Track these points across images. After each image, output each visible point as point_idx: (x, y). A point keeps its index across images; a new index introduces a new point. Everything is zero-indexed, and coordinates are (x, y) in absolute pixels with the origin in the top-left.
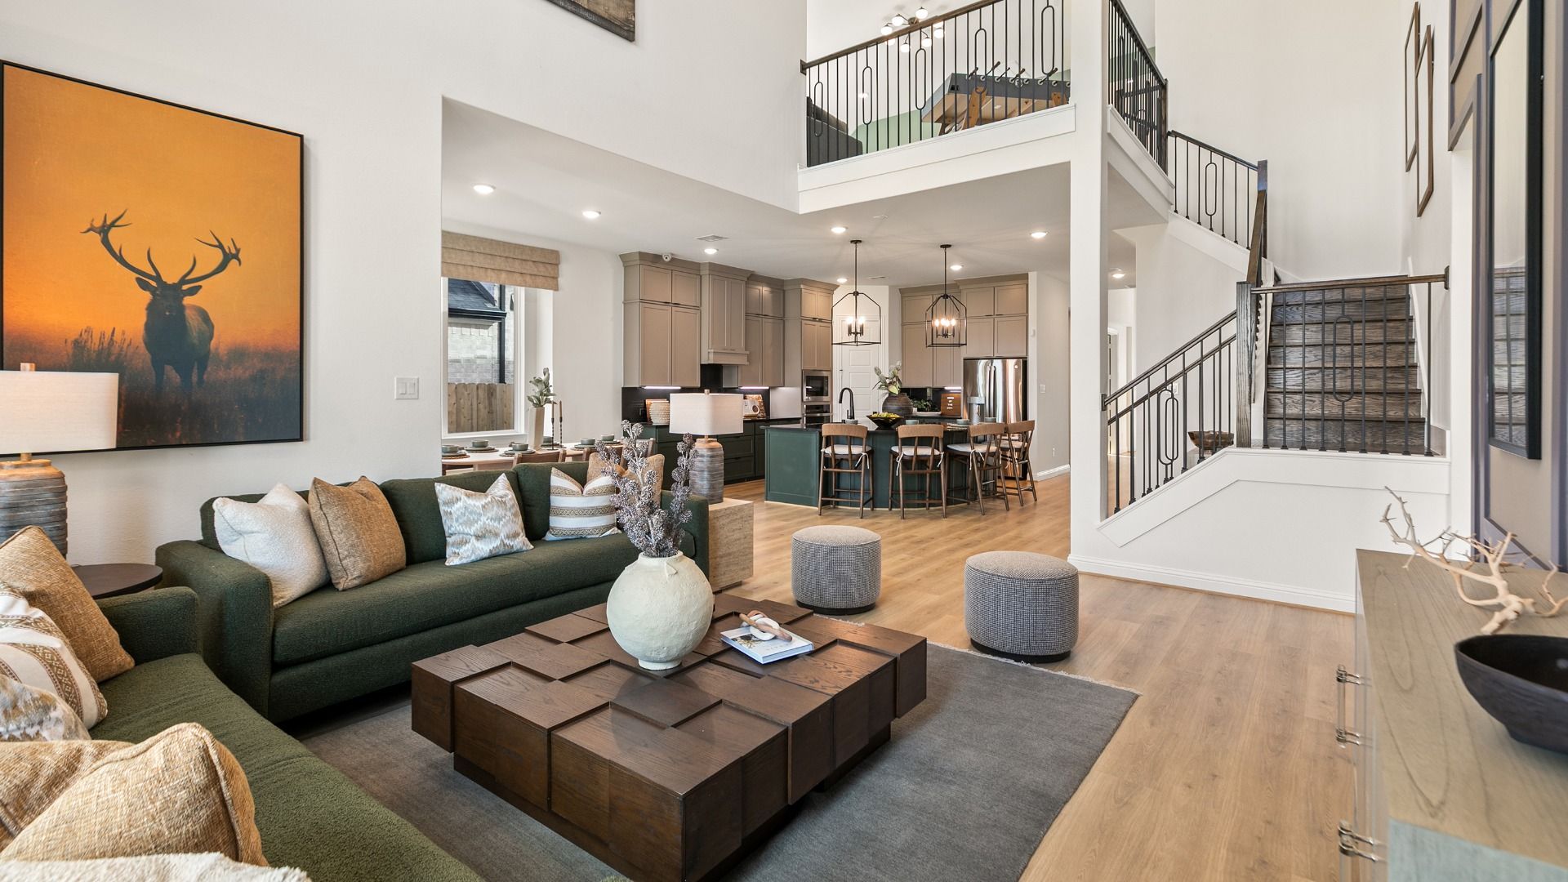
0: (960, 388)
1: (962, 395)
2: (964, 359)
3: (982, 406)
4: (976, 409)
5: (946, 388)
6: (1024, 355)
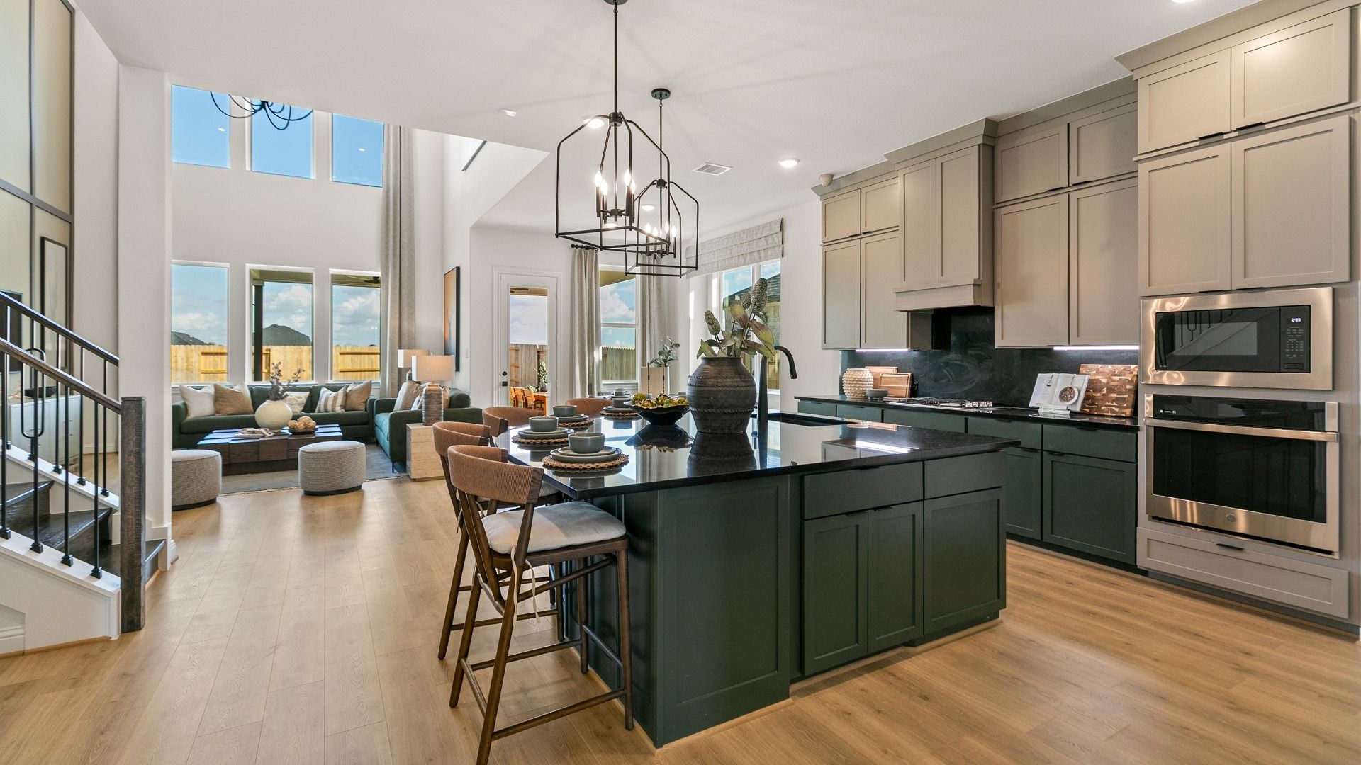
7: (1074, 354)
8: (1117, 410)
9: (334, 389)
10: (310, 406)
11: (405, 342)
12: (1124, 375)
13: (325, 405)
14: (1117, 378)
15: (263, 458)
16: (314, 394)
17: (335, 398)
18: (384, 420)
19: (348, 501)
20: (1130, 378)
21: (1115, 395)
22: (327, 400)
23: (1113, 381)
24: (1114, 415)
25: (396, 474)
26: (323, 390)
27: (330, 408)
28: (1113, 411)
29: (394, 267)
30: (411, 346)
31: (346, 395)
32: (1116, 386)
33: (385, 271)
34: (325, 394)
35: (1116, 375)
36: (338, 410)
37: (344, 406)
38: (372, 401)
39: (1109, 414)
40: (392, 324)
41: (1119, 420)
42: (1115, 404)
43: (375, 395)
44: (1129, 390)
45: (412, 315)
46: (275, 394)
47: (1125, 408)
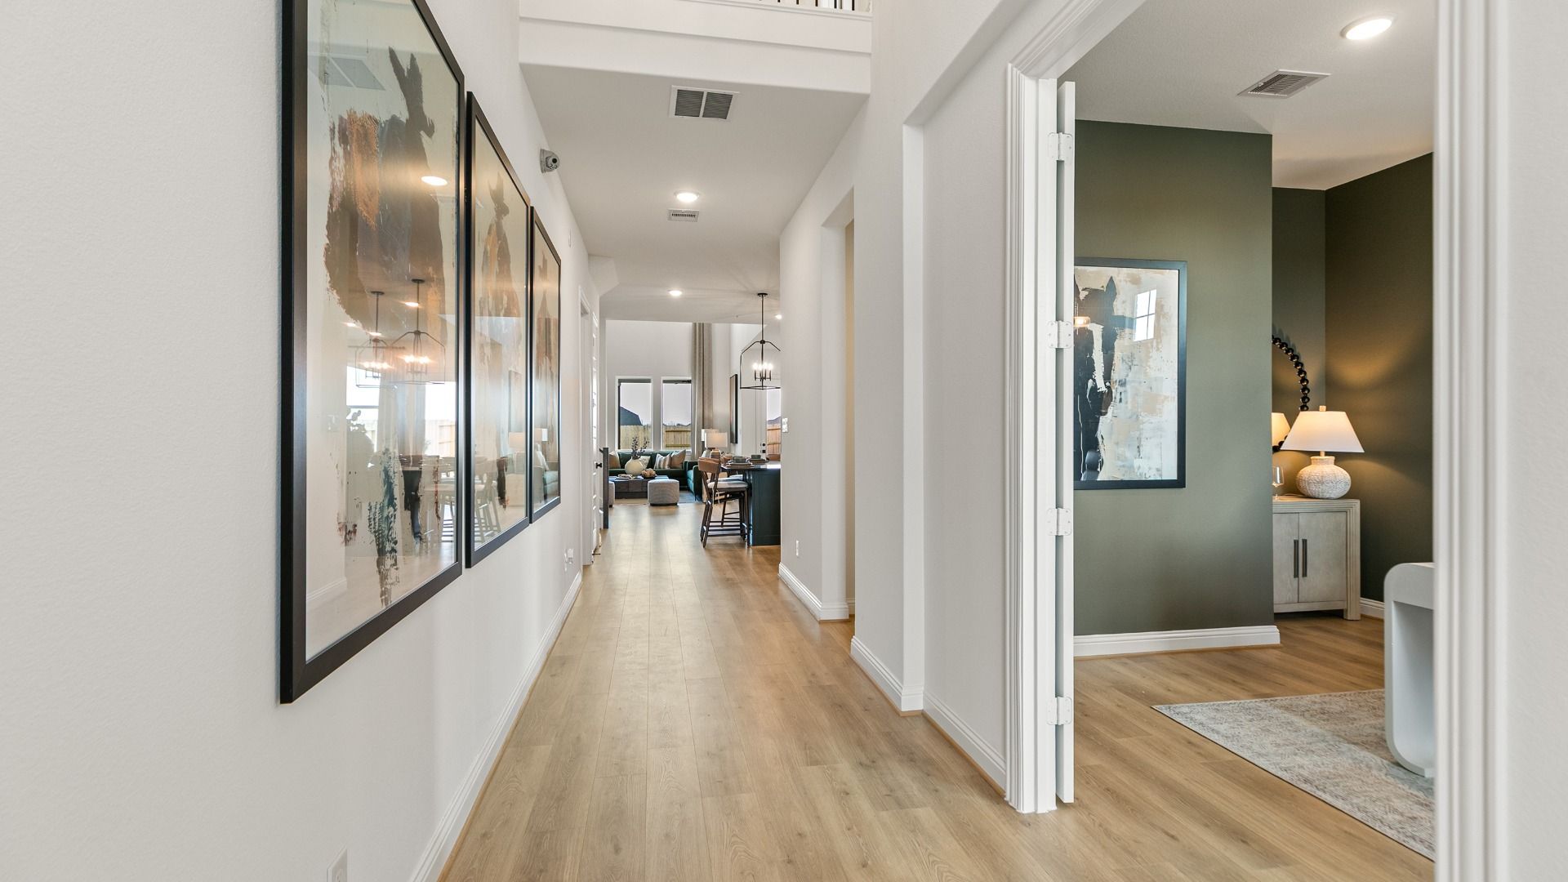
9: (664, 455)
10: (651, 464)
11: (706, 424)
13: (659, 465)
15: (631, 490)
16: (653, 457)
17: (665, 460)
18: (691, 474)
19: (672, 509)
22: (660, 462)
25: (697, 501)
26: (658, 455)
27: (662, 467)
29: (700, 374)
30: (710, 426)
31: (671, 459)
33: (694, 376)
34: (659, 458)
36: (667, 468)
37: (670, 466)
38: (686, 462)
40: (698, 412)
43: (687, 459)
45: (711, 405)
46: (635, 456)
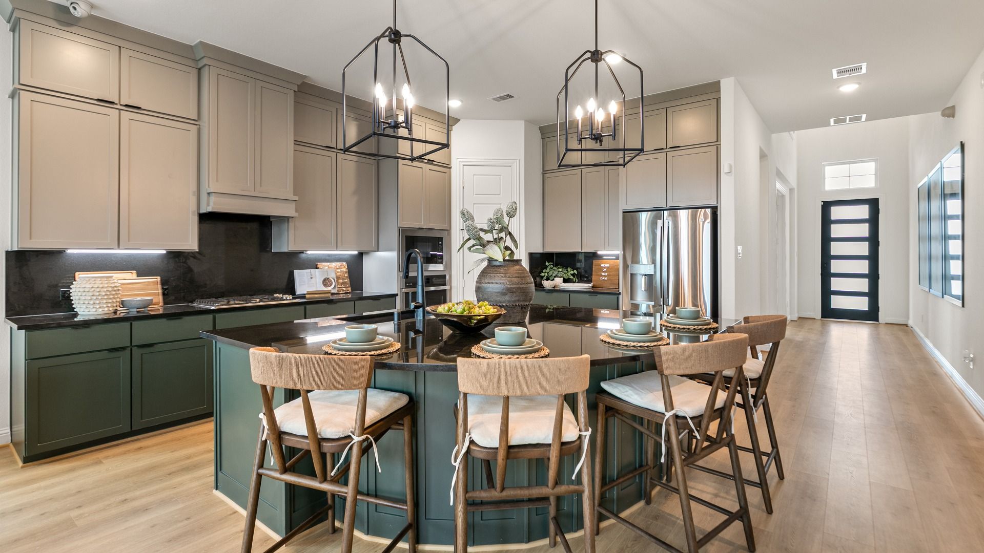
0: (619, 252)
1: (621, 261)
2: (623, 212)
3: (650, 278)
4: (642, 283)
5: (599, 253)
6: (713, 202)
7: (312, 256)
8: (344, 289)
12: (342, 269)
14: (339, 270)
20: (345, 270)
21: (341, 281)
23: (338, 272)
24: (344, 292)
28: (343, 291)
32: (340, 275)
35: (338, 269)
39: (342, 292)
41: (347, 295)
42: (343, 286)
44: (347, 277)
47: (347, 287)
